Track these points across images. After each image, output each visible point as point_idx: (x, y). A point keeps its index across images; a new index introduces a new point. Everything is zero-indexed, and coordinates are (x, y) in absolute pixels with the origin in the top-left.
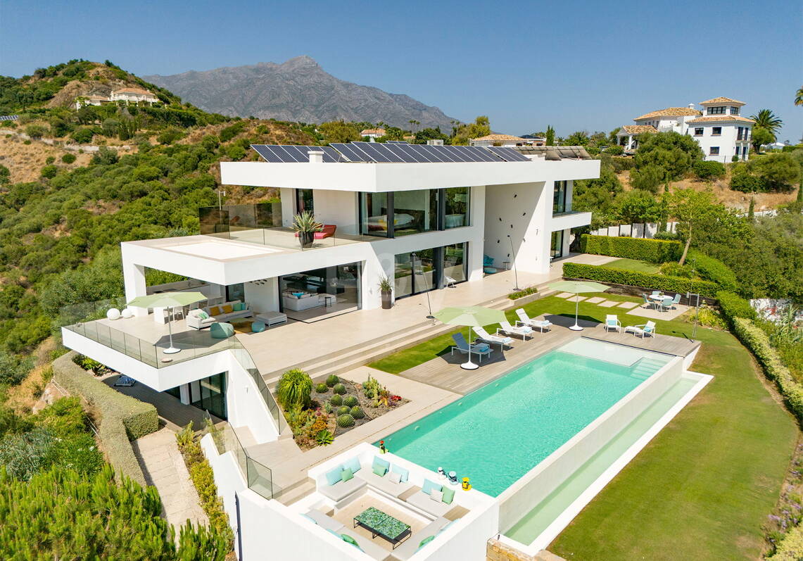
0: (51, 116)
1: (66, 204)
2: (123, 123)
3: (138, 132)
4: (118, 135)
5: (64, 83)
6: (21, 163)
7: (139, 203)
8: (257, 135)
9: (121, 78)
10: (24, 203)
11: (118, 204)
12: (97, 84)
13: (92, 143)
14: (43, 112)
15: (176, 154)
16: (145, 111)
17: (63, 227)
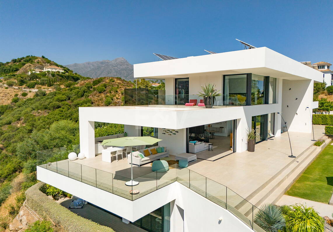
0: (18, 77)
1: (23, 112)
2: (49, 79)
3: (55, 83)
4: (46, 85)
5: (24, 64)
6: (3, 97)
7: (57, 111)
8: (109, 83)
9: (48, 63)
10: (3, 113)
11: (47, 111)
12: (38, 65)
13: (35, 88)
14: (14, 75)
15: (73, 90)
16: (58, 75)
17: (21, 122)
